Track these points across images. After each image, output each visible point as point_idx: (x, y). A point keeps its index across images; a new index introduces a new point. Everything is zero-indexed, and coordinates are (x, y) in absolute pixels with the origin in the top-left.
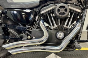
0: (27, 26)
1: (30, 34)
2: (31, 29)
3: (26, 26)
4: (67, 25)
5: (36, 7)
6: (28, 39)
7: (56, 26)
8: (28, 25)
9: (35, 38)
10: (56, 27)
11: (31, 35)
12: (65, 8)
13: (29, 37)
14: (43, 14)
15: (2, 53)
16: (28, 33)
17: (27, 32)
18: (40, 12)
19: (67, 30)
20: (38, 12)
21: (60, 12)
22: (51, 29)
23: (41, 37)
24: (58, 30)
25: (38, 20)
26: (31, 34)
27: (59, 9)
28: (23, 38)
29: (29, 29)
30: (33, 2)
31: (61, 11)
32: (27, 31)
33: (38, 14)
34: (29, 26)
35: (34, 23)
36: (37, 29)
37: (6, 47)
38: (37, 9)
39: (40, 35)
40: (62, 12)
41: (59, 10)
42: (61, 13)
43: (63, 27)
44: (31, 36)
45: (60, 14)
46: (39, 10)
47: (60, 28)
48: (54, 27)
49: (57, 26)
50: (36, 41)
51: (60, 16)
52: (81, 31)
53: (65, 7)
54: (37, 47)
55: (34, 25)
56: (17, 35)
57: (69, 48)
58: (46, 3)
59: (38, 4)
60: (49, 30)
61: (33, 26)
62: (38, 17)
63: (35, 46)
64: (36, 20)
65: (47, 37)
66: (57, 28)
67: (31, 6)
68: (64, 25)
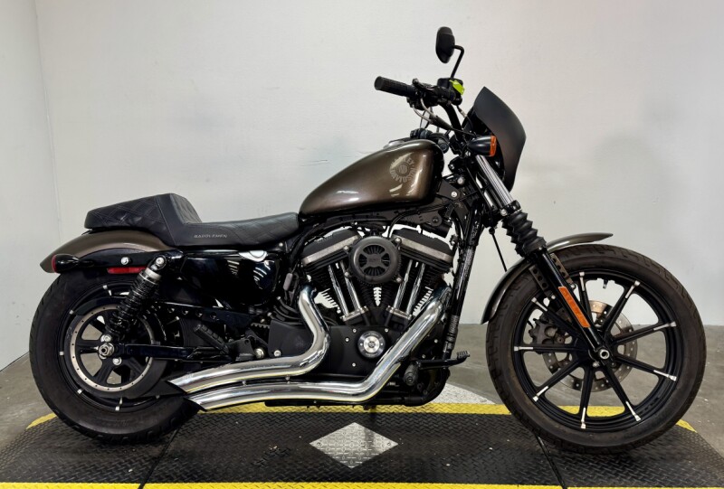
0: (251, 311)
1: (262, 341)
2: (268, 321)
3: (247, 312)
4: (403, 307)
5: (284, 238)
6: (255, 358)
7: (360, 310)
8: (255, 308)
9: (282, 356)
10: (362, 315)
11: (268, 345)
12: (383, 254)
13: (260, 352)
14: (311, 265)
15: (154, 414)
16: (256, 338)
17: (251, 334)
18: (300, 255)
19: (399, 324)
20: (292, 257)
21: (366, 266)
22: (342, 323)
23: (302, 351)
24: (368, 325)
25: (291, 288)
26: (266, 340)
27: (366, 255)
28: (241, 355)
29: (259, 322)
30: (271, 221)
31: (371, 260)
32: (254, 328)
33: (292, 262)
34: (259, 312)
35: (279, 298)
36: (287, 320)
37: (184, 385)
38: (291, 242)
39: (301, 344)
40: (374, 265)
41: (362, 259)
42: (370, 268)
43: (388, 312)
44: (265, 350)
45: (366, 271)
46: (297, 248)
47: (377, 319)
48: (354, 314)
49: (363, 312)
50: (285, 364)
51: (368, 277)
52: (453, 331)
53: (383, 250)
54: (289, 385)
55: (278, 304)
56: (222, 344)
57: (407, 395)
58: (325, 221)
59: (295, 226)
60: (336, 327)
61: (271, 310)
62: (294, 277)
63: (282, 379)
64: (286, 286)
65: (323, 351)
66: (366, 319)
67: (265, 236)
68: (392, 305)
